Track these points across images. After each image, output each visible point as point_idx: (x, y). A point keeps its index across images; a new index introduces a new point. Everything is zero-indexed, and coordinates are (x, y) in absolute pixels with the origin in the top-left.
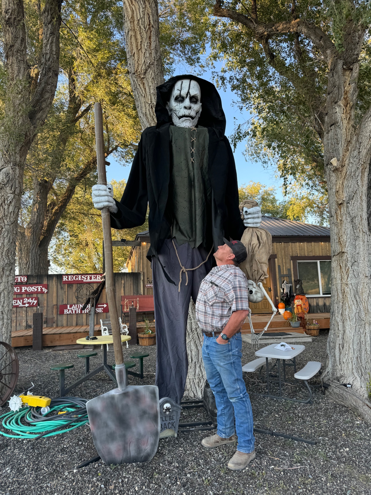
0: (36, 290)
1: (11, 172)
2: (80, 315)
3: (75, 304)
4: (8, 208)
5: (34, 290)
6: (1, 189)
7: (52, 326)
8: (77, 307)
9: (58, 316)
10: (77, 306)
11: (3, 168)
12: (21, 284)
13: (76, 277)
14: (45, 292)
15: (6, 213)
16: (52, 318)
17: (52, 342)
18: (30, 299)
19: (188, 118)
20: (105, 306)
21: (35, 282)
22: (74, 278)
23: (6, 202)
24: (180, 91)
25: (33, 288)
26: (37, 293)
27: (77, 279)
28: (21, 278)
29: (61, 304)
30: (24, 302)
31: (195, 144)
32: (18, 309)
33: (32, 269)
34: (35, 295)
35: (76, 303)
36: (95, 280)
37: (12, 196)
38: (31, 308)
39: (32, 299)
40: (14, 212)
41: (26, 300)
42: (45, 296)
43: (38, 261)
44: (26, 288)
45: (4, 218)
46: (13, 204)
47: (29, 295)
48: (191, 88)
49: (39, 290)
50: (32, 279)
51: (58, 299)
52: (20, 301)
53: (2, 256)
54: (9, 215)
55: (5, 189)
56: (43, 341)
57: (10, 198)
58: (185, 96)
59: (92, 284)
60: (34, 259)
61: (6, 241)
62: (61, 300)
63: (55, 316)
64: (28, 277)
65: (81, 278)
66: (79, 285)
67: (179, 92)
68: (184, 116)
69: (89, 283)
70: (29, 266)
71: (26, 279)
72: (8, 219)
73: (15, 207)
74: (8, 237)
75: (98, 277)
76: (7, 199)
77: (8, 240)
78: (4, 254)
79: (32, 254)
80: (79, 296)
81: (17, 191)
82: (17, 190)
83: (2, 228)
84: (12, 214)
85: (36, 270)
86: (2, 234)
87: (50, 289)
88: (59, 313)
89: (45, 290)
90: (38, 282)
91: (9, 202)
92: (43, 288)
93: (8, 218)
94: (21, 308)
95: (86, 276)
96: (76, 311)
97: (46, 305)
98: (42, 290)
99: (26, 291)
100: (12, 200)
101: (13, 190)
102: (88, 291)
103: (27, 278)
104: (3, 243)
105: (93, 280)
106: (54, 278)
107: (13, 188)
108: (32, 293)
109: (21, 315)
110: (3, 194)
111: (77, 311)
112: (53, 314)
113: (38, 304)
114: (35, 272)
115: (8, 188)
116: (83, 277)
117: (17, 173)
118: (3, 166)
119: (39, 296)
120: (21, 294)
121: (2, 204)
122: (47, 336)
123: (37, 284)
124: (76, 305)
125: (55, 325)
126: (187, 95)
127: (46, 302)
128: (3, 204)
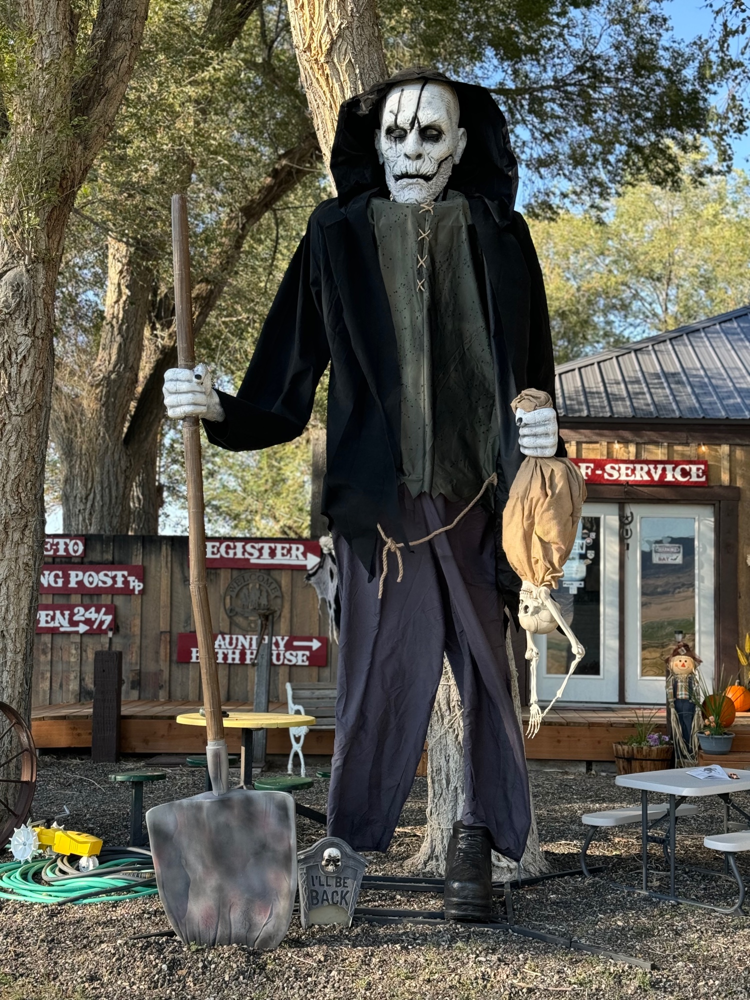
0: (110, 582)
1: (25, 279)
2: (240, 670)
3: (223, 634)
4: (19, 372)
5: (104, 583)
6: (3, 325)
7: (154, 698)
8: (231, 644)
9: (174, 667)
10: (231, 639)
11: (6, 272)
12: (65, 563)
13: (228, 547)
14: (137, 589)
15: (14, 387)
16: (155, 674)
17: (146, 741)
18: (93, 609)
19: (415, 180)
20: (316, 644)
21: (109, 557)
22: (223, 549)
23: (14, 356)
24: (396, 116)
25: (102, 574)
26: (112, 591)
27: (231, 555)
28: (66, 544)
29: (182, 630)
30: (76, 618)
31: (426, 246)
32: (59, 640)
33: (102, 517)
34: (106, 599)
35: (227, 630)
36: (286, 561)
37: (29, 341)
38: (96, 637)
39: (98, 611)
40: (32, 381)
41: (80, 613)
42: (136, 602)
43: (121, 490)
44: (80, 574)
45: (8, 399)
46: (30, 361)
47: (90, 596)
48: (422, 105)
49: (120, 584)
50: (98, 547)
51: (174, 614)
52: (63, 615)
53: (4, 493)
54: (21, 390)
55: (11, 324)
56: (121, 737)
57: (22, 347)
58: (407, 126)
59: (275, 574)
60: (109, 485)
61: (14, 456)
62: (183, 617)
63: (164, 666)
64: (87, 540)
65: (245, 551)
66: (235, 573)
67: (394, 117)
68: (406, 176)
69: (269, 568)
70: (93, 505)
71: (81, 548)
72: (18, 402)
73: (36, 369)
74: (19, 444)
75: (294, 552)
76: (16, 350)
77: (17, 453)
78: (8, 489)
79: (102, 468)
80: (238, 610)
81: (41, 329)
82: (39, 325)
83: (5, 424)
84: (28, 387)
85: (115, 521)
86: (4, 440)
87: (151, 582)
88: (175, 657)
89: (136, 585)
90: (116, 558)
91: (20, 357)
92: (131, 579)
93: (19, 397)
94: (66, 636)
95: (258, 546)
96: (225, 657)
97: (137, 630)
98: (126, 582)
99: (80, 583)
100: (29, 351)
101: (29, 326)
102: (264, 594)
103: (85, 545)
104: (6, 462)
105: (279, 560)
106: (164, 548)
107: (29, 321)
108: (98, 592)
109: (65, 658)
110: (6, 337)
111: (230, 656)
112: (157, 661)
113: (115, 627)
114: (110, 523)
115: (18, 322)
116: (248, 547)
117: (40, 281)
118: (6, 264)
119: (119, 601)
120: (65, 591)
121: (3, 362)
122: (132, 721)
123: (112, 565)
124: (227, 637)
125: (162, 695)
126: (412, 125)
127: (138, 622)
128: (7, 363)
